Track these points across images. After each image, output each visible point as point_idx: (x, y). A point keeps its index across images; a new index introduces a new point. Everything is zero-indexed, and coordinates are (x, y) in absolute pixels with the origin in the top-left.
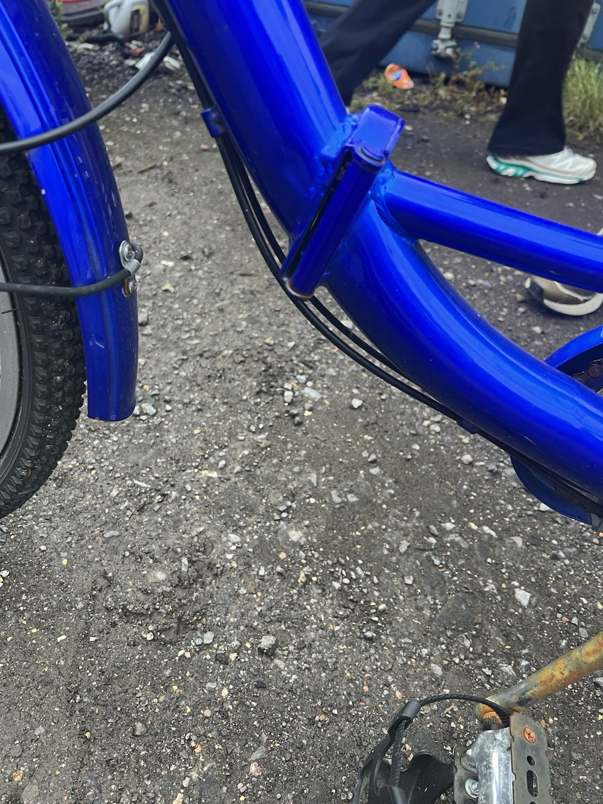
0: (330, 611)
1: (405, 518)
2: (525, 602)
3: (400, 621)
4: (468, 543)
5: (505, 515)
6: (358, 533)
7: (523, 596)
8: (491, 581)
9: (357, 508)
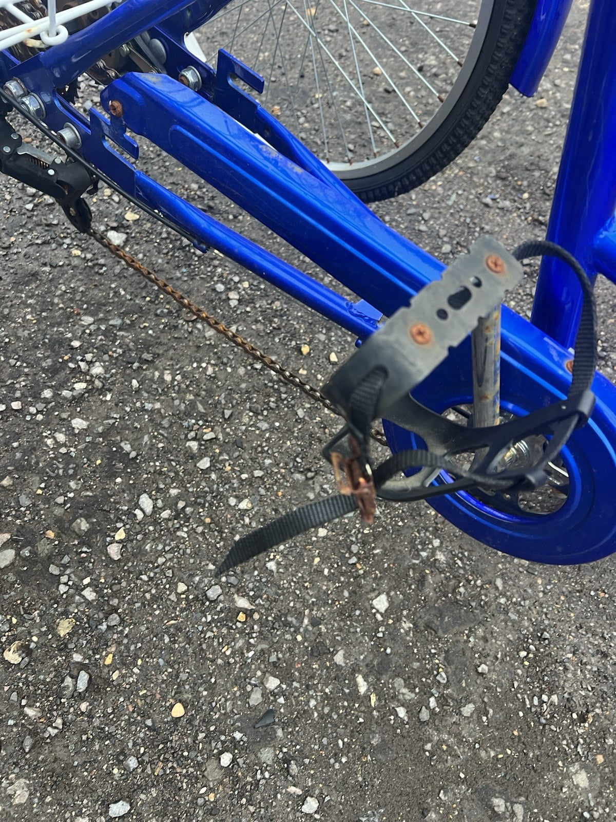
0: (570, 675)
1: (445, 747)
2: (383, 597)
3: (510, 636)
4: (392, 684)
5: (326, 697)
6: (509, 752)
7: (381, 603)
8: (402, 631)
9: (498, 788)
